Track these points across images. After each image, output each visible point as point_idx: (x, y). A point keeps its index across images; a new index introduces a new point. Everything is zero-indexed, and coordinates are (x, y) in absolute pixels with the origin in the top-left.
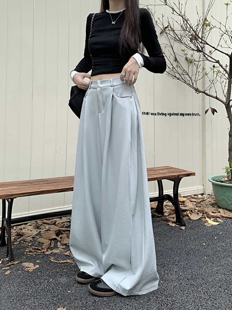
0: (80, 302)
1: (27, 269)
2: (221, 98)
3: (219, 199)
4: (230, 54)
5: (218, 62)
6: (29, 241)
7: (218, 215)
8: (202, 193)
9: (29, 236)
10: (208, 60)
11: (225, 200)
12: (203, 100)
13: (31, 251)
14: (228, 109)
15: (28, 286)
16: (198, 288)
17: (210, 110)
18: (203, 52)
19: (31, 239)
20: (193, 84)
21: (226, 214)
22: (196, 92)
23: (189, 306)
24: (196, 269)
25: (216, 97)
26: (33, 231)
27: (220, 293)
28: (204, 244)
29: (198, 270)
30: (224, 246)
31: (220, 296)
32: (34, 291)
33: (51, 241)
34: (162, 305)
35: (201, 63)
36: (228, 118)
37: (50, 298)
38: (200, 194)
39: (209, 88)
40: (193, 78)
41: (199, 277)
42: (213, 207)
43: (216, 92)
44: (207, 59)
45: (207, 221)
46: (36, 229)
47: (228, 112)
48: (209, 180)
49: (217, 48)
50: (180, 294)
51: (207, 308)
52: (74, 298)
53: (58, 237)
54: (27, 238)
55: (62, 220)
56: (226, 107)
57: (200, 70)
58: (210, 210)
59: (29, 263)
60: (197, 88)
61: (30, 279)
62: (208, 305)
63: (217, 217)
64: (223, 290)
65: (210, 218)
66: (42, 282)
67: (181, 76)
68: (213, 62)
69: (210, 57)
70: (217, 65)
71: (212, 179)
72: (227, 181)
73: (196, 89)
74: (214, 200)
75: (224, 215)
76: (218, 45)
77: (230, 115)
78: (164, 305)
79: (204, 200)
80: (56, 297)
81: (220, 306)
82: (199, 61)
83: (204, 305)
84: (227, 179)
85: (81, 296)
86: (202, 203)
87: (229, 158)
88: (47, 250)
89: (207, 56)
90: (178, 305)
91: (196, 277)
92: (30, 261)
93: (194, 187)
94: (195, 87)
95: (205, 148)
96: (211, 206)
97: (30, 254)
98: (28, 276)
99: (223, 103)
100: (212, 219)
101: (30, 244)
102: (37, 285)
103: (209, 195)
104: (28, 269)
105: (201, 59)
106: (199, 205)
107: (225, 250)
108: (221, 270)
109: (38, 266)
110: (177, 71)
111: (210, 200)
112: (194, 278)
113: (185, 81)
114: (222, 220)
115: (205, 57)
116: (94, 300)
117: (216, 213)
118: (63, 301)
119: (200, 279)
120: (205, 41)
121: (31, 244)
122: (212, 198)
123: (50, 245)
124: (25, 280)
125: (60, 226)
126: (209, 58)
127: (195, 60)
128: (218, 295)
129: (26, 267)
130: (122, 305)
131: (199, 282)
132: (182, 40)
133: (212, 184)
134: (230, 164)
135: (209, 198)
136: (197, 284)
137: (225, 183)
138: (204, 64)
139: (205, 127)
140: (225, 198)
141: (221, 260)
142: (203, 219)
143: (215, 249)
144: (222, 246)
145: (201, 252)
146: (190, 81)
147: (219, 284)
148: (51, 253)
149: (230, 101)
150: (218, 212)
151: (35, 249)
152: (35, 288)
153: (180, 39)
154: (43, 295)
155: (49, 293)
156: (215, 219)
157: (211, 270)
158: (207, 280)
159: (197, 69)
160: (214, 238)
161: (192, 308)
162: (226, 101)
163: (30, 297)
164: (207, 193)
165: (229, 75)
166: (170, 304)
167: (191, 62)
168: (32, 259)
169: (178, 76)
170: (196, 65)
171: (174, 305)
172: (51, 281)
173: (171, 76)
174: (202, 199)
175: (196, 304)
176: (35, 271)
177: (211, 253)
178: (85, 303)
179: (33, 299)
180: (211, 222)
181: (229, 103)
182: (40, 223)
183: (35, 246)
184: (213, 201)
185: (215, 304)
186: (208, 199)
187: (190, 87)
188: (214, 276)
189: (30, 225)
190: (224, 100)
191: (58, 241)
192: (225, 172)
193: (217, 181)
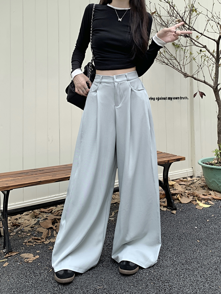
0: (80, 290)
1: (26, 260)
2: (209, 82)
3: (210, 181)
4: (217, 40)
5: (205, 47)
6: (28, 231)
7: (209, 197)
8: (192, 175)
9: (27, 226)
10: (196, 45)
11: (216, 183)
12: (191, 84)
13: (30, 241)
14: (216, 93)
15: (28, 277)
16: (194, 271)
17: (198, 94)
18: (190, 37)
19: (30, 229)
20: (181, 69)
21: (216, 196)
22: (185, 77)
23: (187, 290)
24: (189, 253)
25: (204, 81)
26: (30, 221)
27: (216, 275)
28: (196, 227)
29: (191, 254)
30: (217, 229)
31: (216, 279)
32: (34, 282)
33: (49, 231)
34: (160, 291)
35: (188, 48)
36: (216, 102)
37: (51, 288)
38: (189, 177)
39: (197, 72)
40: (181, 63)
41: (194, 261)
42: (203, 189)
43: (204, 77)
44: (194, 44)
45: (198, 204)
46: (34, 218)
47: (217, 96)
48: (198, 163)
49: (204, 34)
50: (176, 279)
51: (205, 291)
52: (75, 287)
53: (54, 226)
54: (25, 228)
55: (57, 208)
56: (214, 91)
57: (188, 54)
58: (200, 193)
59: (29, 254)
60: (185, 72)
61: (30, 270)
62: (205, 288)
63: (208, 199)
64: (219, 272)
65: (201, 201)
66: (42, 273)
67: (169, 61)
68: (200, 47)
69: (198, 42)
70: (204, 49)
71: (201, 162)
72: (217, 163)
73: (185, 74)
74: (204, 182)
75: (215, 197)
76: (205, 30)
77: (218, 98)
78: (162, 290)
79: (194, 183)
80: (56, 287)
81: (217, 289)
82: (186, 47)
83: (202, 288)
84: (216, 161)
85: (82, 285)
86: (191, 186)
87: (218, 141)
88: (46, 240)
89: (194, 41)
90: (176, 289)
91: (191, 261)
92: (29, 252)
93: (183, 170)
94: (183, 72)
95: (194, 130)
96: (202, 188)
97: (29, 244)
98: (27, 267)
99: (211, 87)
100: (203, 202)
101: (28, 235)
102: (37, 275)
103: (199, 177)
104: (28, 260)
105: (188, 44)
106: (189, 188)
107: (219, 233)
108: (216, 253)
109: (38, 256)
110: (165, 57)
111: (200, 183)
112: (188, 262)
113: (174, 66)
114: (214, 202)
115: (192, 42)
116: (94, 289)
117: (207, 196)
118: (64, 291)
119: (195, 263)
120: (192, 26)
121: (30, 234)
122: (202, 180)
123: (48, 234)
124: (25, 271)
125: (56, 214)
126: (196, 43)
127: (182, 45)
128: (214, 278)
129: (26, 258)
130: (123, 292)
131: (194, 266)
132: (168, 25)
133: (202, 167)
134: (219, 146)
135: (199, 180)
136: (192, 268)
137: (215, 166)
138: (191, 49)
139: (193, 110)
140: (215, 180)
141: (215, 243)
142: (194, 202)
143: (208, 232)
144: (215, 228)
145: (193, 236)
146: (179, 66)
147: (215, 266)
148: (50, 242)
149: (218, 86)
150: (209, 194)
151: (35, 239)
152: (35, 279)
153: (166, 25)
154: (44, 286)
155: (49, 284)
156: (206, 202)
157: (206, 253)
158: (202, 264)
159: (184, 53)
160: (207, 221)
161: (190, 291)
162: (214, 84)
163: (31, 289)
164: (196, 175)
165: (216, 60)
166: (167, 289)
167: (179, 47)
168: (32, 250)
169: (166, 61)
170: (183, 49)
171: (171, 290)
172: (50, 272)
173: (160, 61)
174: (191, 181)
175: (193, 287)
176: (35, 262)
177: (204, 236)
178: (86, 291)
179: (34, 291)
180: (202, 205)
181: (217, 87)
182: (37, 212)
183: (34, 236)
184: (203, 184)
185: (212, 286)
186: (198, 182)
187: (179, 72)
188: (209, 258)
189: (27, 215)
190: (212, 84)
191: (54, 230)
192: (215, 155)
193: (207, 164)
